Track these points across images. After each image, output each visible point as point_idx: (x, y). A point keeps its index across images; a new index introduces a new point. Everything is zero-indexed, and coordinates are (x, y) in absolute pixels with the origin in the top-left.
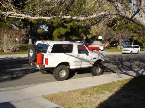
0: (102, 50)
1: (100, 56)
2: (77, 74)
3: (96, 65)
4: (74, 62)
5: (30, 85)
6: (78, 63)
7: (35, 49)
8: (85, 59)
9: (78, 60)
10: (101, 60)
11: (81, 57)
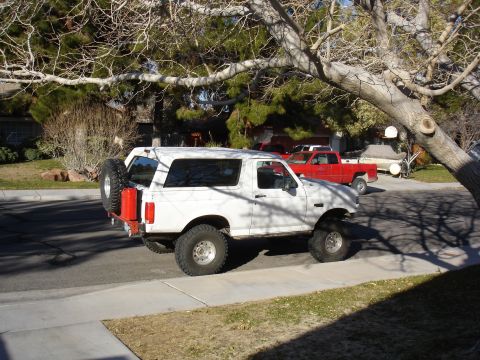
0: (397, 176)
1: (341, 197)
2: (266, 254)
3: (325, 225)
4: (243, 216)
5: (96, 287)
6: (258, 220)
7: (118, 173)
8: (284, 205)
9: (256, 209)
10: (346, 211)
11: (267, 200)
